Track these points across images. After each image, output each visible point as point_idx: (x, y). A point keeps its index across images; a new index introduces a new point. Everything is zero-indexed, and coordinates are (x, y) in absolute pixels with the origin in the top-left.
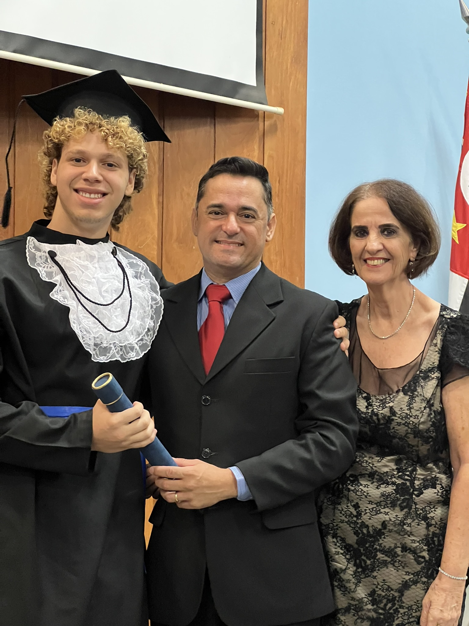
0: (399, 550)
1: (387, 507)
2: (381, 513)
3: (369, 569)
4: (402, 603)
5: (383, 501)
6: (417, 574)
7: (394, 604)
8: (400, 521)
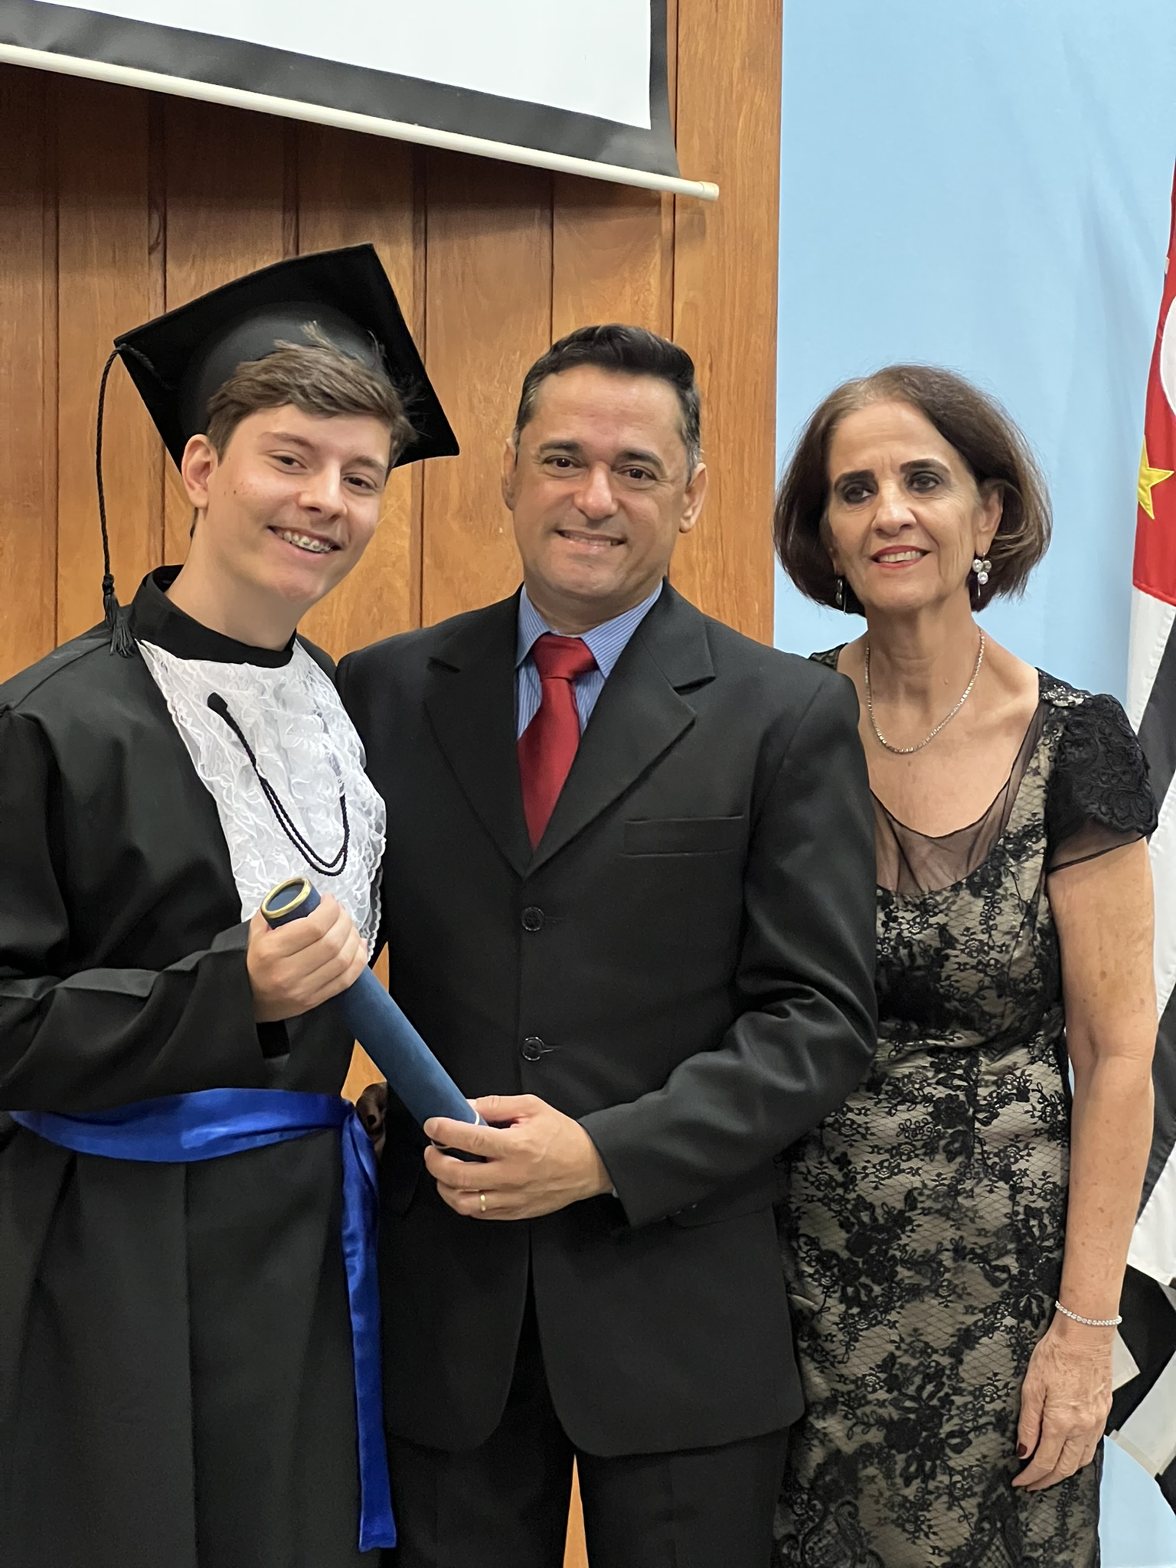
1: (917, 1156)
2: (903, 1171)
3: (876, 1306)
4: (958, 1381)
5: (906, 1143)
6: (992, 1310)
7: (940, 1386)
8: (948, 1186)
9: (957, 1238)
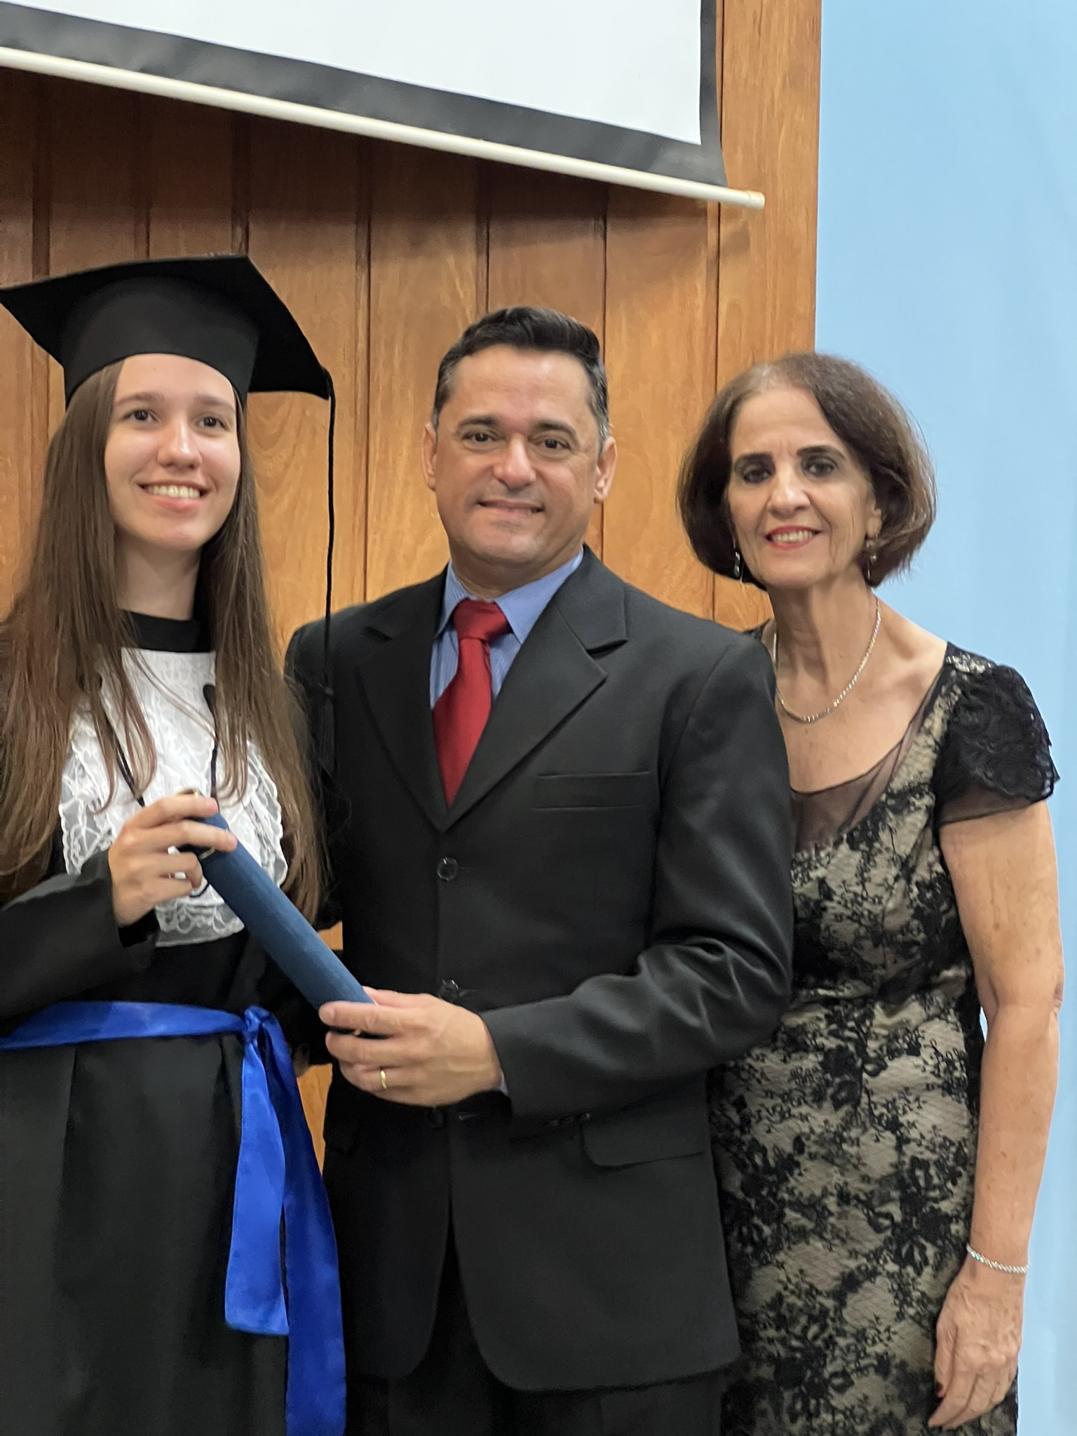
0: (831, 1203)
1: (806, 1103)
2: (792, 1116)
3: (768, 1247)
4: (841, 1324)
5: (796, 1090)
7: (824, 1327)
8: (834, 1133)
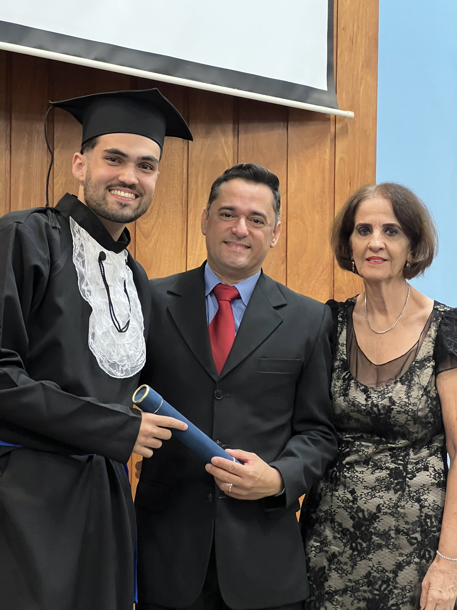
1: (382, 491)
2: (376, 497)
3: (364, 552)
4: (396, 584)
5: (378, 486)
6: (411, 555)
7: (388, 585)
8: (394, 503)
9: (397, 525)
